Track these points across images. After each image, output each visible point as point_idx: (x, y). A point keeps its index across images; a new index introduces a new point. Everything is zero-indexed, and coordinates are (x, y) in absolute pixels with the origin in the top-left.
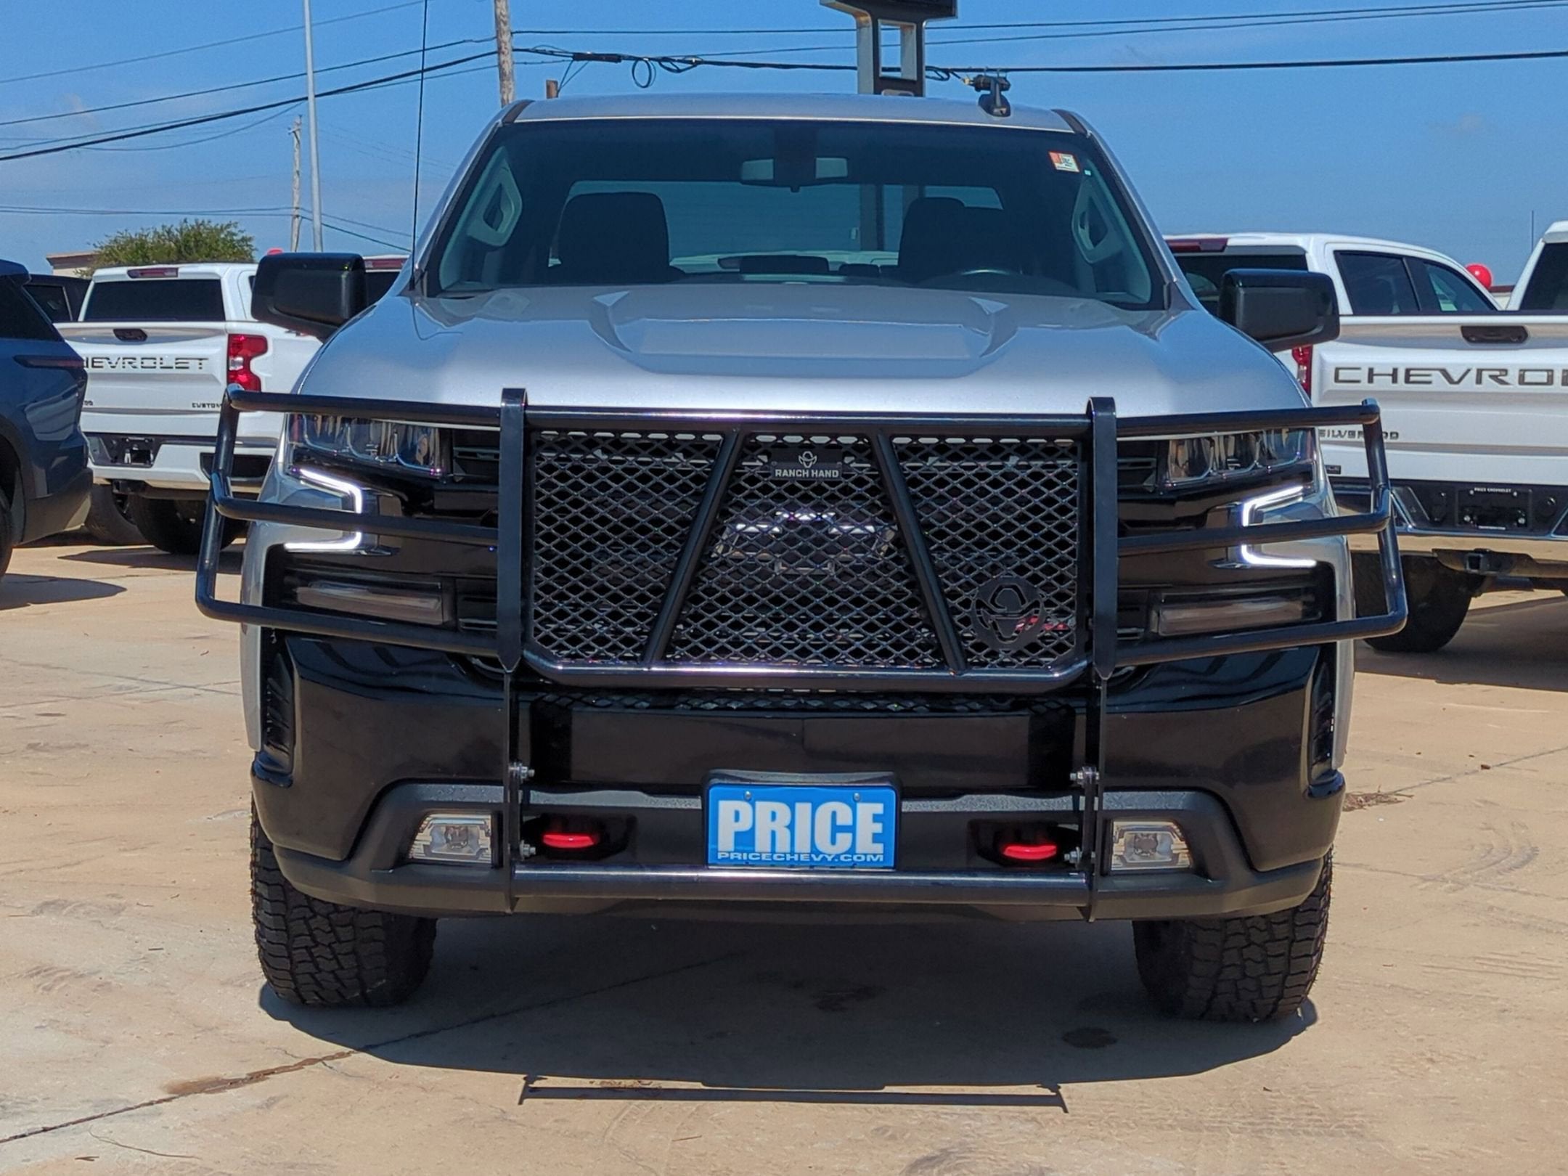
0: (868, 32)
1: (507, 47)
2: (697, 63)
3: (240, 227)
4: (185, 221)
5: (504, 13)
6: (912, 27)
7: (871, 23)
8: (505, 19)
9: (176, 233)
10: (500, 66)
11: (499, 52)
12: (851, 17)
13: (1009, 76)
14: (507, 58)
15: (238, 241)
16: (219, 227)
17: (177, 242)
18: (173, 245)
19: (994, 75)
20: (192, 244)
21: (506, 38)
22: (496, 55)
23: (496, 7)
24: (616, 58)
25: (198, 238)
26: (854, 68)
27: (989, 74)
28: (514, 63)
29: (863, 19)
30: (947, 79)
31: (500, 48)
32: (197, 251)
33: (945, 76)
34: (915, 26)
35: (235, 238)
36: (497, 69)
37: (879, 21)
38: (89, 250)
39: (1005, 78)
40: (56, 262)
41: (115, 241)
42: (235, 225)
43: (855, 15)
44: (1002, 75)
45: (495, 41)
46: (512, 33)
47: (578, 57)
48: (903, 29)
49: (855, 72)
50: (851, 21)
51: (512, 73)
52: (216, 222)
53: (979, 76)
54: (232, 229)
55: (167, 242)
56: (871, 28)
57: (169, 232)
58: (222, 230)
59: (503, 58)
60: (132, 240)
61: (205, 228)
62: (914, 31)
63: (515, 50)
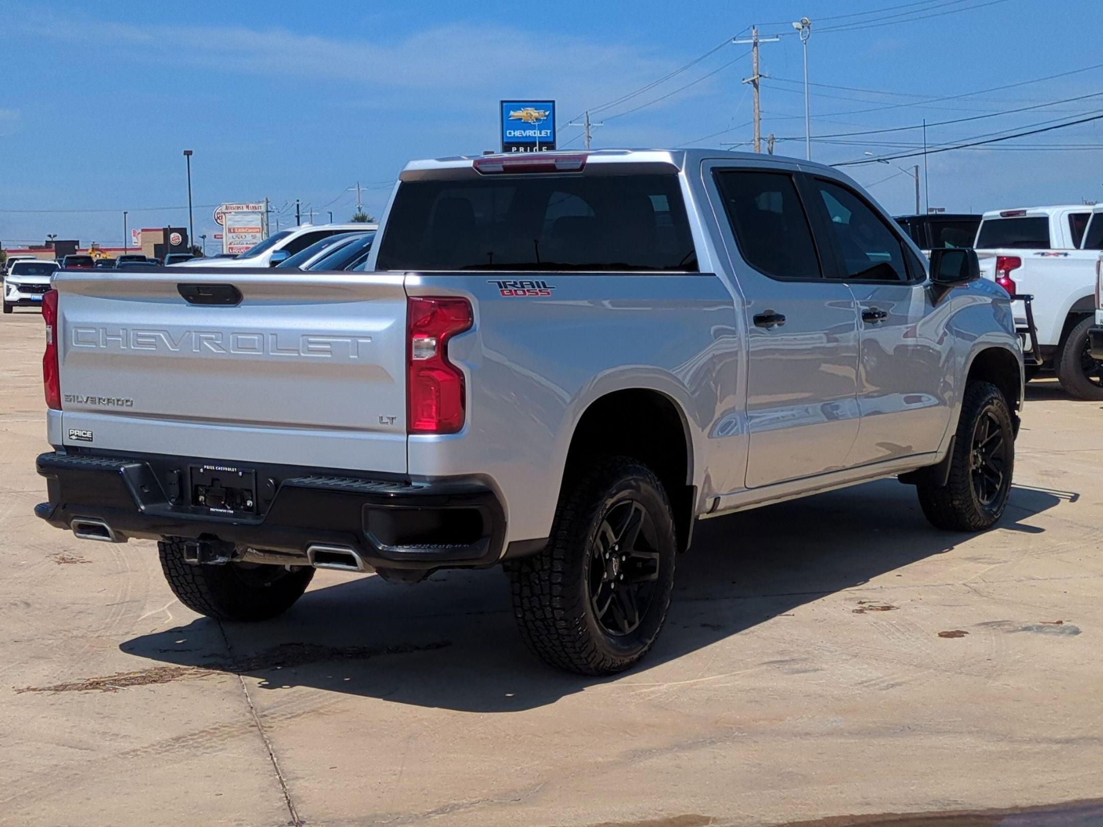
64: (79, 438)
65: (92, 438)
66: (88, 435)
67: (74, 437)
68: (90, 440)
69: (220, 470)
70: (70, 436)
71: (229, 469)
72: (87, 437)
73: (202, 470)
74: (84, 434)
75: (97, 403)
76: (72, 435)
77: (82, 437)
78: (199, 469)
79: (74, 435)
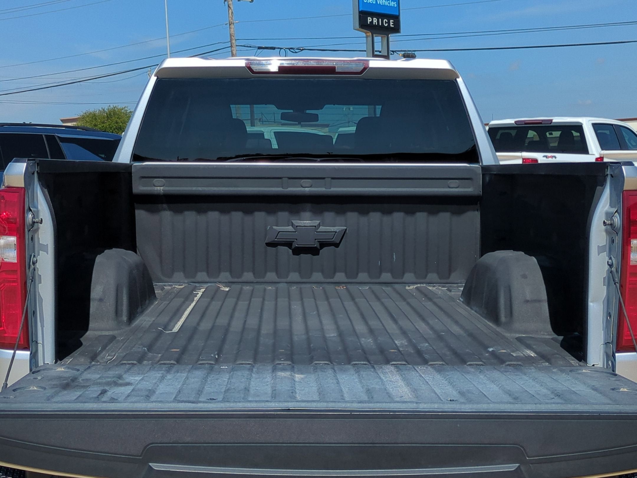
0: (370, 39)
1: (234, 45)
2: (303, 50)
3: (129, 108)
4: (110, 106)
5: (233, 33)
6: (385, 37)
7: (371, 36)
8: (233, 35)
9: (106, 110)
10: (232, 51)
11: (231, 47)
12: (364, 34)
13: (416, 53)
14: (234, 49)
15: (128, 113)
16: (121, 108)
17: (106, 114)
18: (106, 115)
19: (410, 52)
20: (112, 114)
21: (234, 41)
22: (230, 48)
23: (230, 31)
24: (274, 48)
25: (115, 112)
26: (365, 51)
27: (408, 52)
28: (236, 50)
29: (368, 34)
30: (393, 54)
31: (232, 45)
32: (114, 117)
33: (392, 53)
34: (386, 36)
35: (127, 112)
36: (231, 53)
37: (374, 35)
38: (76, 117)
39: (414, 54)
40: (63, 121)
41: (85, 113)
42: (127, 107)
43: (366, 33)
44: (413, 52)
45: (230, 43)
46: (236, 40)
47: (260, 48)
48: (382, 37)
49: (365, 52)
50: (364, 35)
51: (236, 54)
52: (120, 106)
53: (405, 53)
54: (126, 109)
55: (103, 114)
56: (371, 38)
57: (104, 110)
58: (122, 109)
59: (232, 48)
60: (91, 113)
61: (117, 108)
62: (386, 38)
63: (237, 46)
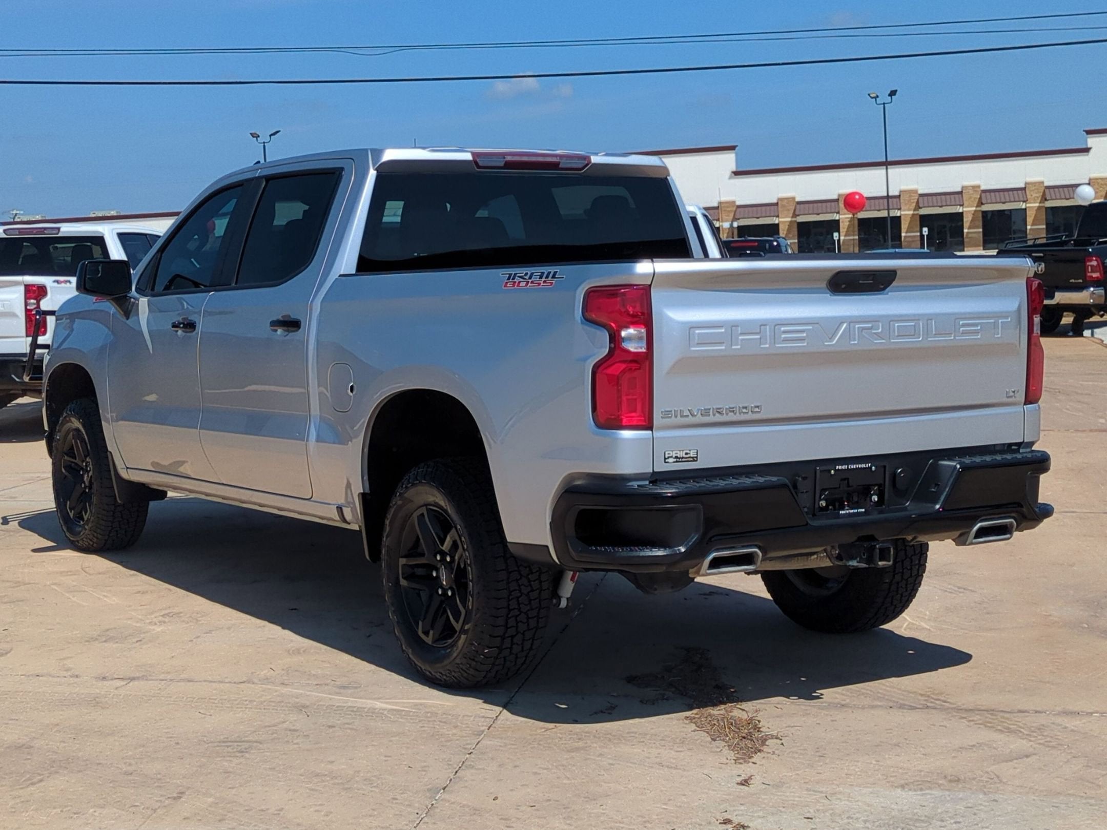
64: (678, 459)
65: (697, 457)
66: (692, 454)
67: (671, 460)
68: (695, 459)
69: (854, 469)
70: (665, 459)
71: (863, 466)
72: (690, 457)
73: (833, 472)
74: (686, 454)
75: (725, 415)
76: (669, 458)
77: (683, 458)
78: (830, 471)
79: (671, 457)
